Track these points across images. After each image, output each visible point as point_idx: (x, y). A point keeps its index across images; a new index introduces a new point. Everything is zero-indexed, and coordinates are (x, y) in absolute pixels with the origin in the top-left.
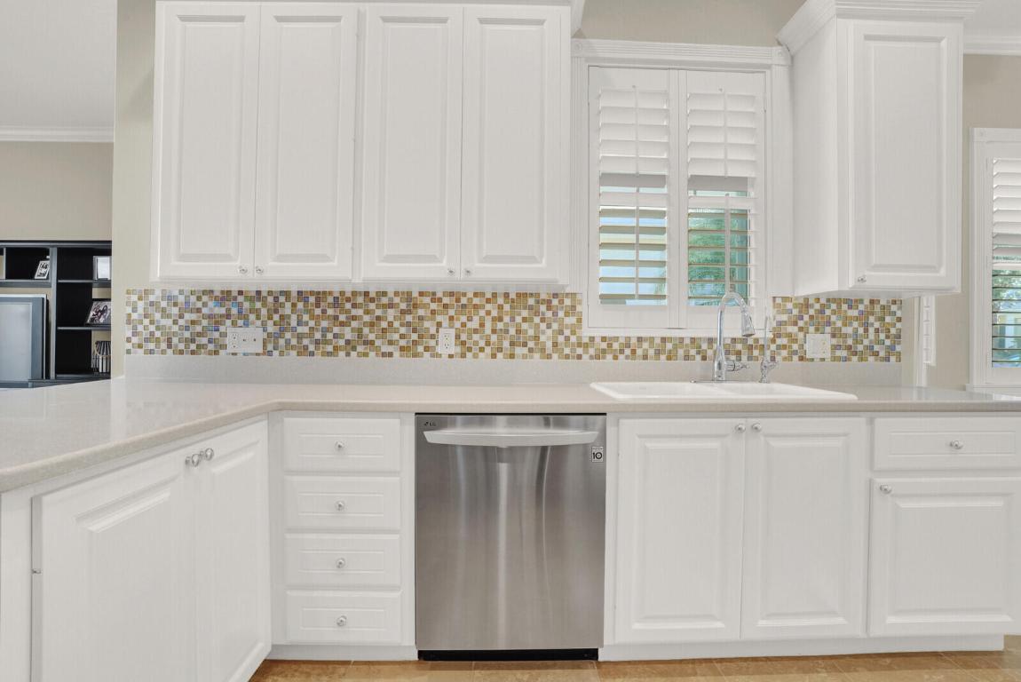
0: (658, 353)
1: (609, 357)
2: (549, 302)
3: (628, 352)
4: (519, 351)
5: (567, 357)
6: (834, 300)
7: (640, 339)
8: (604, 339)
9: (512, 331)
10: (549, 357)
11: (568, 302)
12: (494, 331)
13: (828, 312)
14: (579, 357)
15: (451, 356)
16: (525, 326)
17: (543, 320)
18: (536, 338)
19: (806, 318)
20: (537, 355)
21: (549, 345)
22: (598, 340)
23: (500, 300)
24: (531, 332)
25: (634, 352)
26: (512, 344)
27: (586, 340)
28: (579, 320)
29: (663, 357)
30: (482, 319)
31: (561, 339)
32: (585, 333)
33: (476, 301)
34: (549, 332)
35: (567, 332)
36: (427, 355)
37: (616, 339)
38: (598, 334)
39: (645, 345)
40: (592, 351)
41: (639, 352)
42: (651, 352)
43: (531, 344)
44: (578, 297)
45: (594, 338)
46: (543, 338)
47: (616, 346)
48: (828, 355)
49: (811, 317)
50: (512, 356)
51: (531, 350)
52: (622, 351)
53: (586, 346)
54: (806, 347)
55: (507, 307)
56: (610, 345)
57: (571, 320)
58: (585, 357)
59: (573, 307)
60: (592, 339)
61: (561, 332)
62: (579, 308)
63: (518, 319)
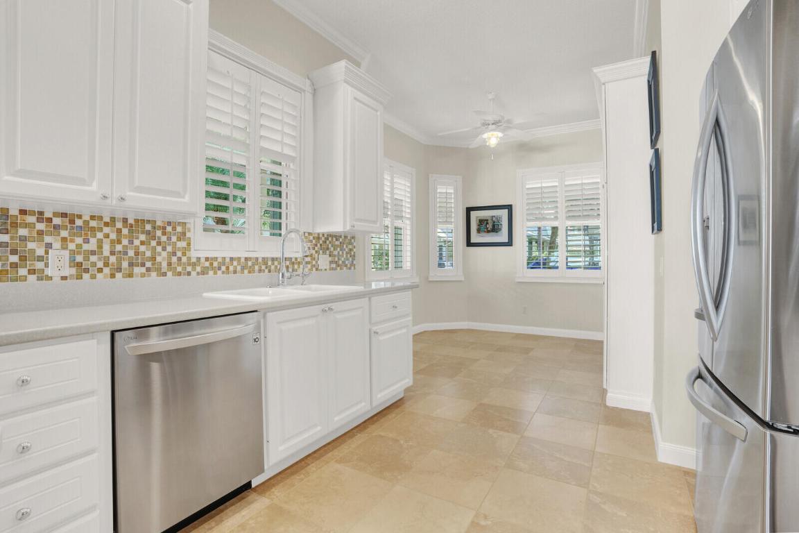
0: (243, 269)
1: (211, 273)
2: (164, 228)
3: (223, 268)
4: (137, 270)
5: (179, 274)
6: (330, 236)
7: (232, 259)
8: (207, 259)
9: (131, 253)
10: (165, 274)
11: (179, 229)
12: (112, 253)
13: (328, 242)
14: (189, 274)
15: (64, 278)
16: (142, 248)
17: (159, 243)
18: (153, 259)
19: (319, 245)
20: (154, 274)
21: (164, 264)
22: (203, 260)
23: (119, 225)
24: (148, 254)
25: (228, 268)
26: (131, 265)
27: (194, 260)
28: (189, 244)
29: (246, 271)
30: (100, 242)
31: (174, 259)
32: (194, 255)
33: (93, 224)
34: (164, 254)
35: (179, 254)
36: (32, 278)
37: (216, 259)
38: (203, 255)
39: (235, 263)
40: (198, 269)
41: (231, 268)
42: (239, 268)
43: (148, 264)
44: (188, 226)
45: (200, 258)
46: (159, 259)
47: (215, 264)
48: (328, 267)
49: (321, 245)
50: (130, 275)
51: (148, 270)
52: (219, 268)
53: (194, 265)
54: (319, 262)
55: (125, 231)
56: (211, 264)
57: (182, 244)
58: (194, 273)
59: (184, 234)
60: (199, 259)
61: (174, 254)
62: (188, 235)
63: (137, 242)
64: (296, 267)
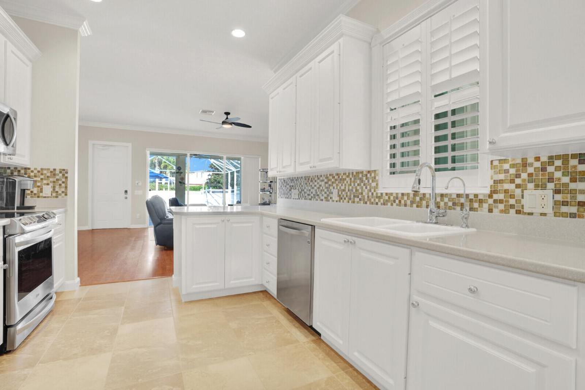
0: (412, 203)
1: (389, 204)
2: (366, 175)
3: (397, 201)
4: (357, 200)
5: (372, 203)
6: (558, 157)
7: (403, 194)
8: (387, 194)
9: (354, 191)
10: (366, 203)
11: (373, 175)
12: (349, 190)
13: (550, 169)
14: (377, 204)
15: (337, 201)
16: (358, 188)
17: (364, 185)
18: (362, 193)
19: (524, 176)
20: (362, 202)
21: (366, 197)
22: (384, 195)
23: (351, 176)
24: (360, 191)
25: (400, 201)
26: (354, 196)
27: (379, 195)
28: (377, 185)
29: (415, 205)
30: (345, 185)
31: (370, 194)
32: (380, 190)
33: (344, 177)
34: (366, 190)
35: (373, 191)
36: (331, 200)
37: (392, 194)
38: (384, 191)
39: (405, 198)
40: (382, 201)
41: (403, 202)
42: (409, 202)
43: (360, 197)
44: (377, 172)
46: (364, 194)
47: (392, 198)
48: (549, 210)
49: (530, 175)
50: (354, 202)
51: (360, 200)
52: (395, 201)
53: (379, 198)
54: (523, 202)
55: (353, 179)
56: (389, 198)
57: (374, 184)
58: (379, 203)
59: (375, 178)
60: (382, 194)
61: (370, 191)
62: (377, 178)
63: (356, 185)
64: (476, 205)
